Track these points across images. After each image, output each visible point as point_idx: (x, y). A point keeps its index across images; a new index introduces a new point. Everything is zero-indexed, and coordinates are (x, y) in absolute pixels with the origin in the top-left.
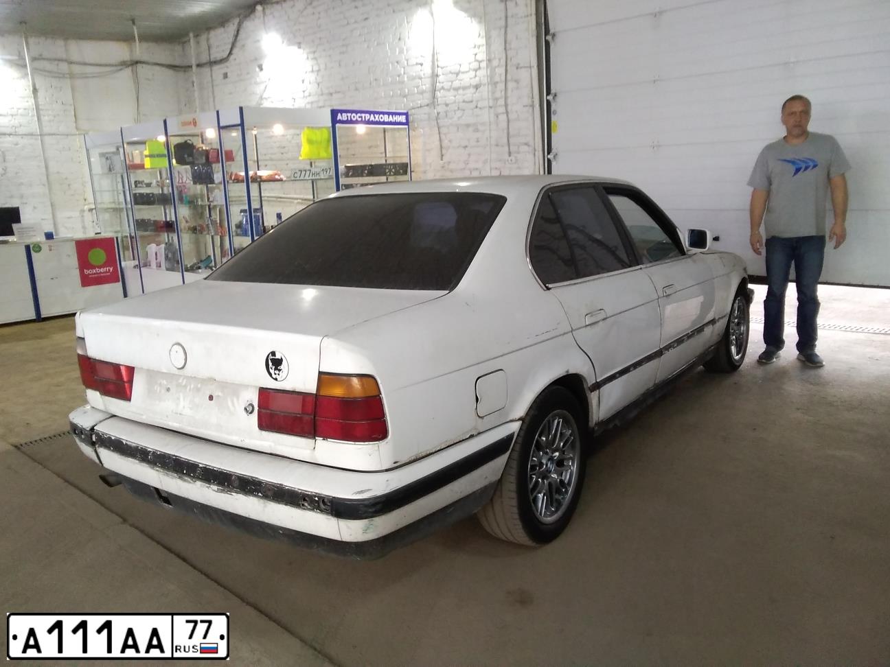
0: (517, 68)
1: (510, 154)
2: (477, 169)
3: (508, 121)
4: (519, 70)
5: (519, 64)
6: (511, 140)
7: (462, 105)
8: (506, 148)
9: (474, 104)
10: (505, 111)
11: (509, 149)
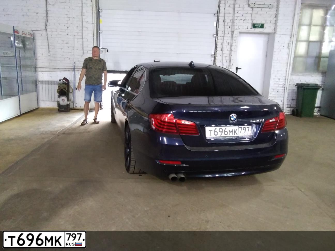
0: (87, 23)
1: (83, 53)
2: (67, 58)
3: (83, 42)
4: (88, 24)
5: (87, 21)
6: (84, 48)
7: (60, 33)
8: (82, 52)
9: (66, 33)
10: (81, 37)
11: (83, 51)
